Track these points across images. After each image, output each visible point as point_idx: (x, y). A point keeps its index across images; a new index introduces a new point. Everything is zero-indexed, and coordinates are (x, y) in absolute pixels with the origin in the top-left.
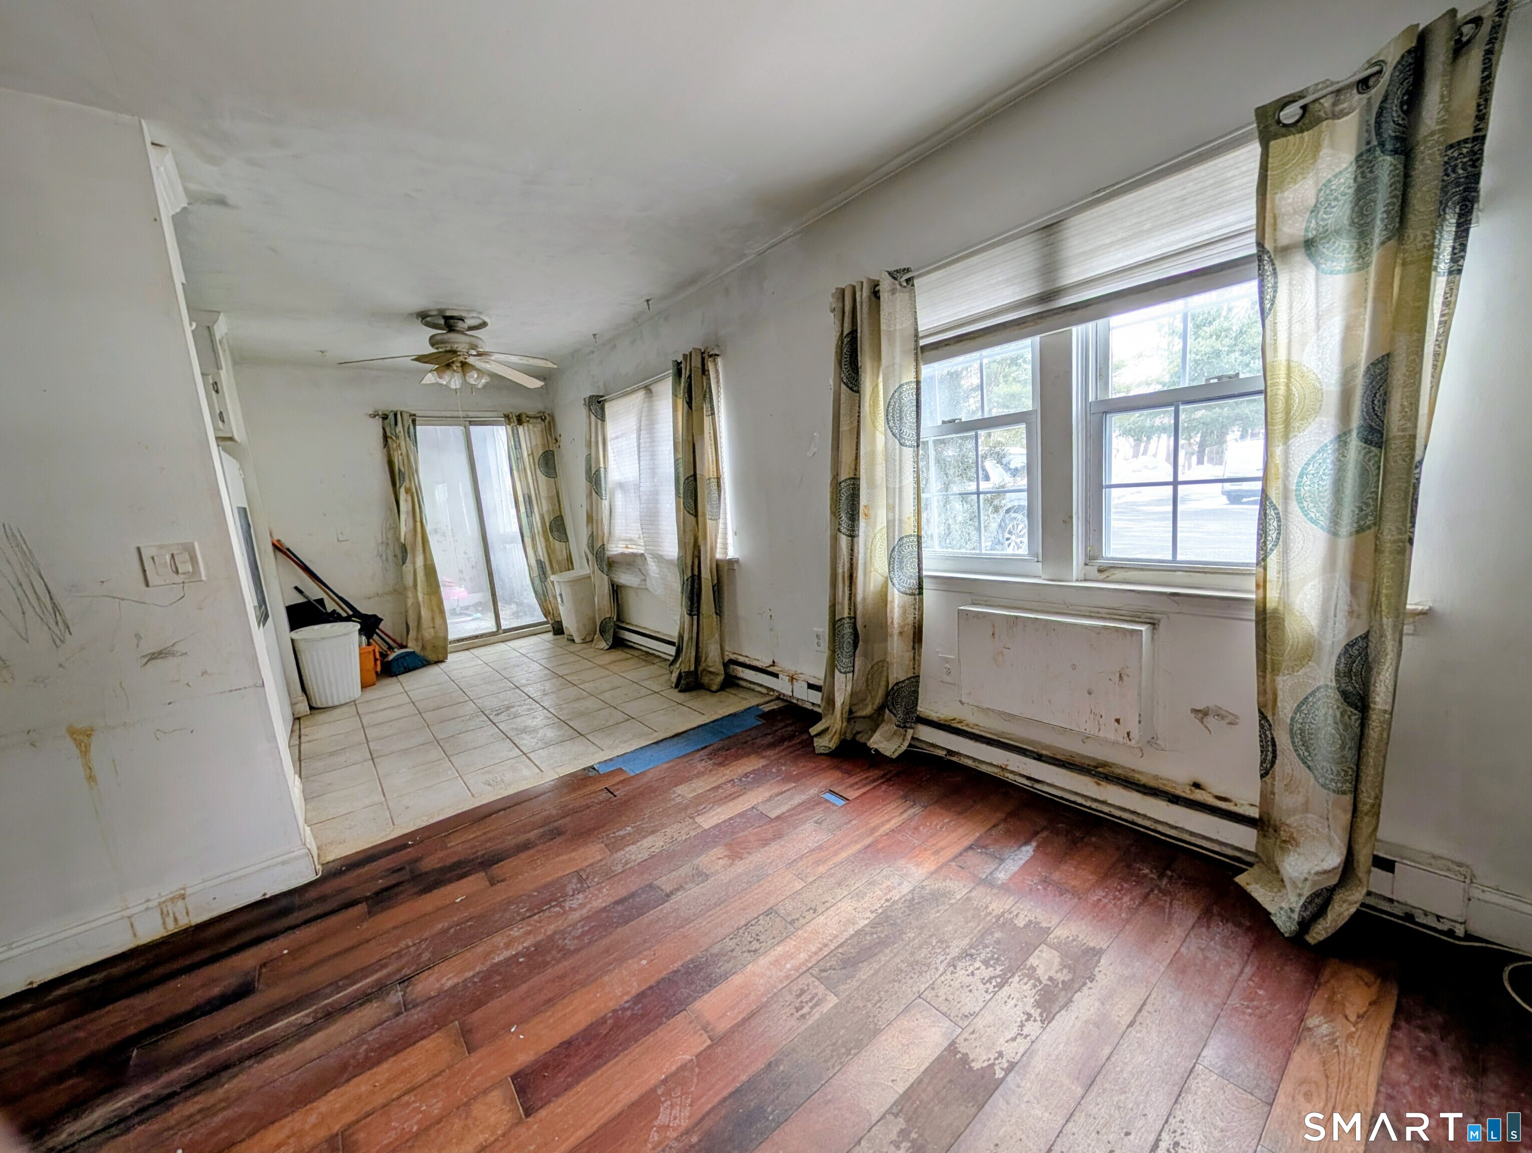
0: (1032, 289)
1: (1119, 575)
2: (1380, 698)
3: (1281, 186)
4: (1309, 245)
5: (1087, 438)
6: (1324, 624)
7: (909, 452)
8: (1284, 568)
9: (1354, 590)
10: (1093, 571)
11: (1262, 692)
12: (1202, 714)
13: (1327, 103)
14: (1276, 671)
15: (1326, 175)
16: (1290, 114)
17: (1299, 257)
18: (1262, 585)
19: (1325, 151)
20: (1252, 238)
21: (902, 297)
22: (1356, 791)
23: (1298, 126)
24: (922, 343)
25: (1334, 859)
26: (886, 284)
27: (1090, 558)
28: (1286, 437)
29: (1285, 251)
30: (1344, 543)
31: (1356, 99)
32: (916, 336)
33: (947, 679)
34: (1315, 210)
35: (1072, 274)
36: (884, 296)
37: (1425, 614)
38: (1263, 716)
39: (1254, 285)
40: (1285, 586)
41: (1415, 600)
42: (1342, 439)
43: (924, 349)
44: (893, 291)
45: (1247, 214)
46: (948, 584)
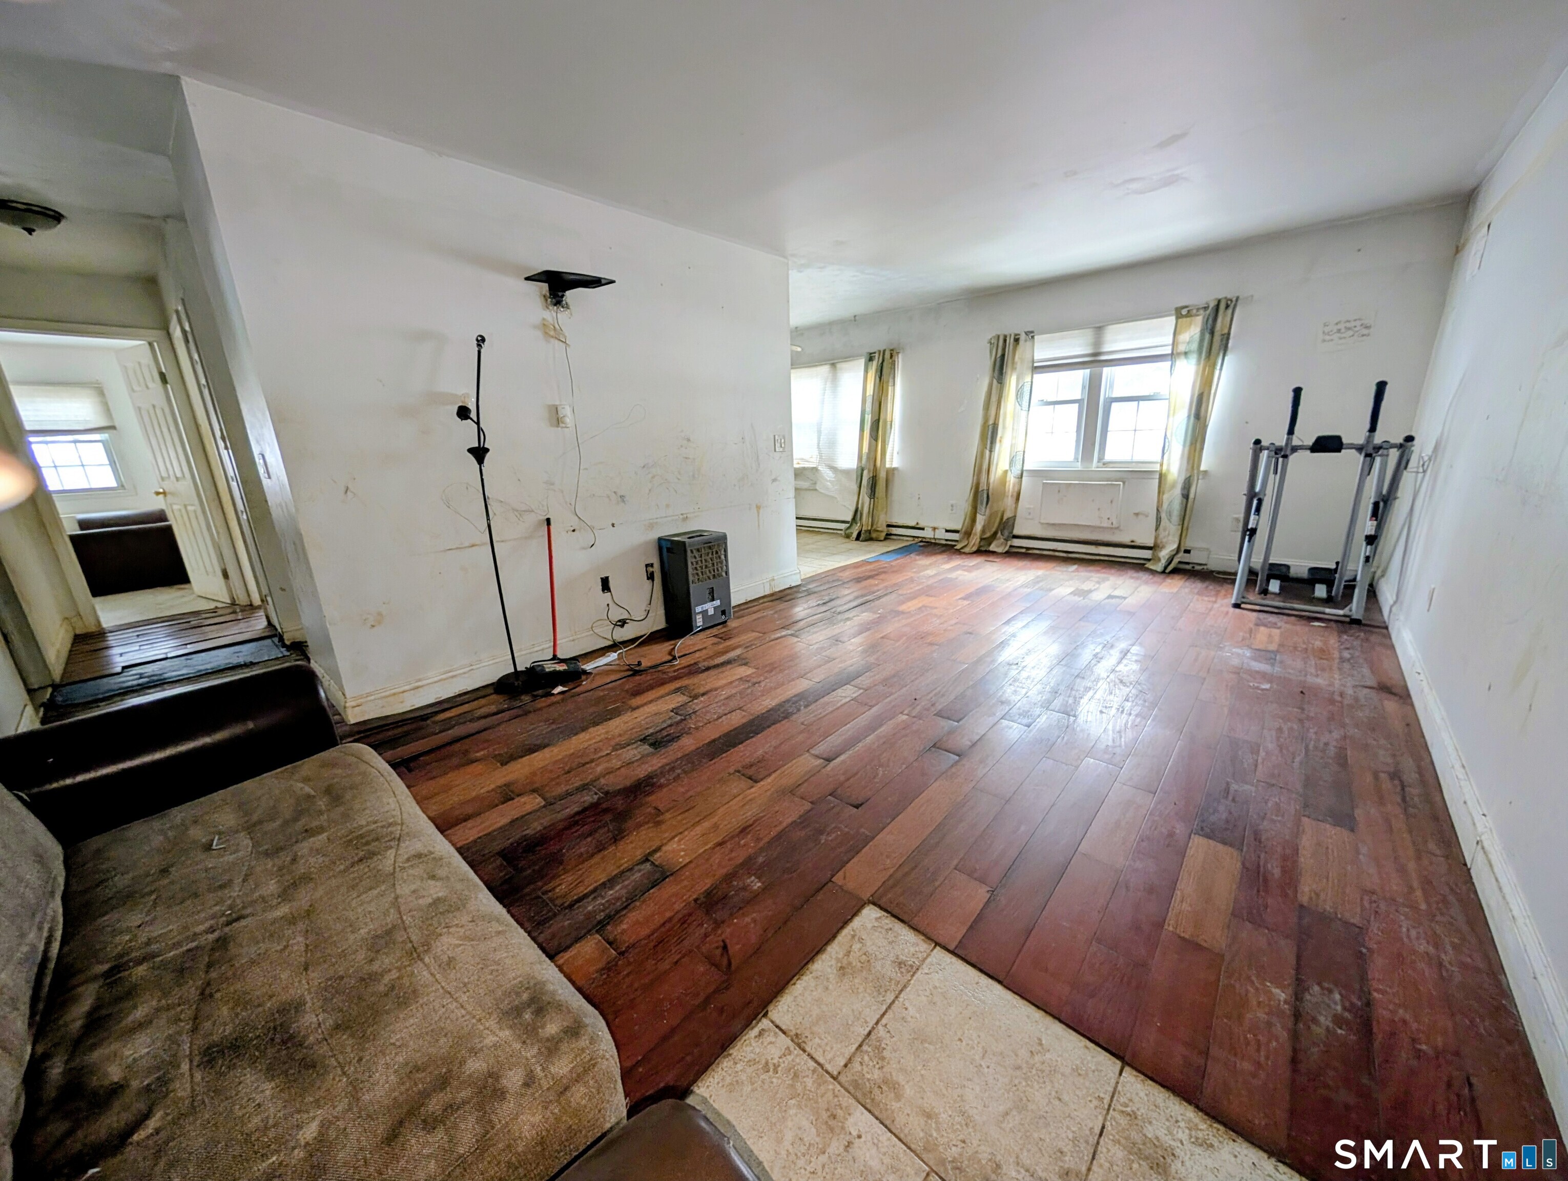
0: (1089, 351)
1: (1111, 465)
2: (1192, 496)
3: (1180, 334)
4: (1186, 353)
5: (1104, 411)
6: (1179, 475)
7: (1024, 413)
8: (1169, 459)
9: (1188, 462)
10: (1101, 464)
11: (1158, 502)
12: (1137, 514)
13: (1194, 311)
14: (1163, 494)
15: (1192, 334)
16: (1184, 312)
17: (1183, 357)
18: (1162, 465)
19: (1193, 326)
20: (1170, 347)
21: (1029, 343)
22: (1183, 524)
23: (1187, 316)
24: (1036, 365)
25: (1175, 546)
26: (1023, 337)
27: (1100, 460)
28: (1174, 415)
29: (1179, 354)
30: (1187, 449)
31: (1202, 312)
32: (1033, 362)
33: (1030, 517)
34: (1188, 343)
35: (1107, 348)
36: (1021, 342)
37: (1205, 472)
38: (1158, 510)
39: (1170, 363)
40: (1169, 465)
41: (1202, 468)
42: (1189, 417)
43: (1036, 367)
44: (1026, 341)
45: (1169, 340)
46: (1035, 473)
